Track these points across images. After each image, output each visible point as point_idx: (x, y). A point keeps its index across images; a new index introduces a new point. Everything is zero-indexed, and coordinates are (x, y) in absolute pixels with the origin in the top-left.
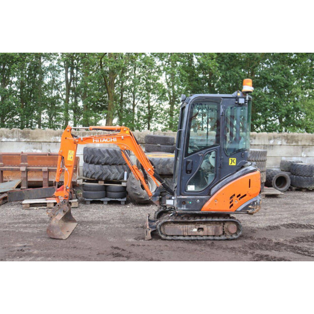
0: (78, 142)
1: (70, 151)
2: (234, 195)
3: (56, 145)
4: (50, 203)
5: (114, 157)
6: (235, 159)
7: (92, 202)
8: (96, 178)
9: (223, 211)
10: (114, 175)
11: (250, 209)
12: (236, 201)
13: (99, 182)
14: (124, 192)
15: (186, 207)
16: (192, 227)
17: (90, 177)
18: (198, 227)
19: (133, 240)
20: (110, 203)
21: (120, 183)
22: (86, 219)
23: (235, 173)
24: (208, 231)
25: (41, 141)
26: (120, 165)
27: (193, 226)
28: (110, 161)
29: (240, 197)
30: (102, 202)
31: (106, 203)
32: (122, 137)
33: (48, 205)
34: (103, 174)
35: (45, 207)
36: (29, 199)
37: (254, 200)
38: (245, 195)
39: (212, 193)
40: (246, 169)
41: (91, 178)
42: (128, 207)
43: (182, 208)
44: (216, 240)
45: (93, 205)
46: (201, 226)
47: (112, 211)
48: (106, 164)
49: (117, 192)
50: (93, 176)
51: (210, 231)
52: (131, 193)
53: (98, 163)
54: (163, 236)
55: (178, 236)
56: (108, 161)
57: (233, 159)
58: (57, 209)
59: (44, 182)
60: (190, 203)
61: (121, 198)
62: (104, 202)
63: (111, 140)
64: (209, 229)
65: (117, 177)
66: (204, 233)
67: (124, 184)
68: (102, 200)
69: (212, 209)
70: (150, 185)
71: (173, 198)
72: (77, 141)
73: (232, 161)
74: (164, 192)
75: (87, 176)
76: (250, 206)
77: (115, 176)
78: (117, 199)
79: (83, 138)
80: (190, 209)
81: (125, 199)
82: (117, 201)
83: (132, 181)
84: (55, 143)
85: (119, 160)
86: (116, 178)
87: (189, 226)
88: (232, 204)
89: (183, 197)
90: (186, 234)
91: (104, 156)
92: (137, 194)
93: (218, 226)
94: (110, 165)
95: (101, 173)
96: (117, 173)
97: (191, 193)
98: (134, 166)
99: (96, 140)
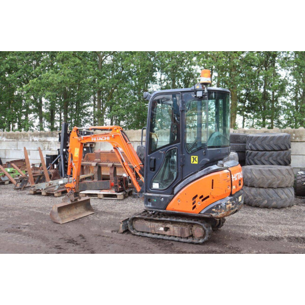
1: (76, 149)
2: (196, 196)
4: (101, 194)
6: (197, 157)
9: (185, 212)
11: (213, 212)
12: (199, 203)
15: (152, 205)
16: (159, 226)
18: (164, 226)
23: (197, 172)
24: (174, 231)
25: (133, 140)
27: (160, 224)
29: (203, 198)
32: (113, 135)
35: (97, 198)
36: (90, 189)
37: (218, 202)
38: (208, 197)
39: (175, 193)
40: (209, 168)
43: (149, 206)
44: (181, 242)
46: (168, 226)
51: (176, 232)
55: (148, 233)
57: (195, 157)
59: (111, 176)
60: (155, 200)
64: (174, 230)
66: (170, 233)
69: (175, 209)
73: (194, 159)
76: (214, 210)
79: (83, 137)
80: (155, 207)
87: (157, 224)
88: (194, 205)
89: (148, 194)
90: (153, 231)
93: (184, 227)
97: (156, 191)
98: (125, 162)
99: (94, 139)
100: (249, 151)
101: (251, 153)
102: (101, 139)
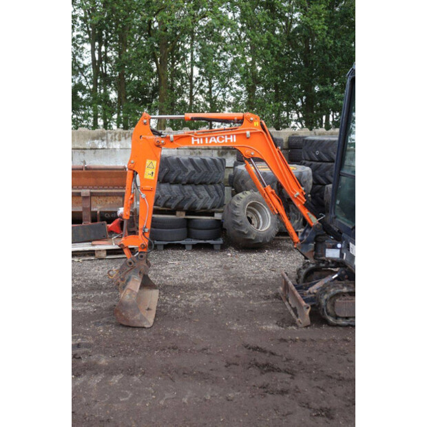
0: (163, 144)
3: (94, 153)
4: (100, 250)
5: (202, 171)
7: (166, 247)
8: (173, 208)
10: (202, 201)
13: (178, 213)
14: (219, 229)
17: (162, 205)
19: (277, 327)
20: (196, 247)
21: (212, 214)
22: (168, 281)
26: (211, 184)
28: (197, 178)
30: (183, 247)
31: (191, 247)
32: (248, 133)
33: (97, 254)
34: (184, 200)
35: (93, 258)
41: (164, 206)
42: (229, 254)
45: (170, 251)
47: (207, 264)
48: (189, 183)
49: (207, 229)
50: (168, 204)
52: (232, 231)
53: (176, 182)
54: (331, 319)
56: (193, 178)
58: (128, 269)
59: (84, 214)
61: (214, 239)
62: (186, 247)
63: (226, 139)
65: (207, 204)
67: (218, 216)
68: (183, 242)
70: (260, 216)
71: (339, 246)
72: (163, 142)
74: (323, 235)
75: (158, 203)
77: (204, 203)
78: (208, 241)
79: (174, 137)
81: (221, 241)
82: (208, 244)
83: (234, 211)
84: (93, 151)
85: (210, 176)
86: (205, 206)
91: (186, 170)
92: (243, 233)
94: (196, 185)
95: (181, 197)
96: (207, 198)
98: (268, 187)
99: (198, 140)
100: (314, 163)
101: (320, 165)
102: (215, 140)
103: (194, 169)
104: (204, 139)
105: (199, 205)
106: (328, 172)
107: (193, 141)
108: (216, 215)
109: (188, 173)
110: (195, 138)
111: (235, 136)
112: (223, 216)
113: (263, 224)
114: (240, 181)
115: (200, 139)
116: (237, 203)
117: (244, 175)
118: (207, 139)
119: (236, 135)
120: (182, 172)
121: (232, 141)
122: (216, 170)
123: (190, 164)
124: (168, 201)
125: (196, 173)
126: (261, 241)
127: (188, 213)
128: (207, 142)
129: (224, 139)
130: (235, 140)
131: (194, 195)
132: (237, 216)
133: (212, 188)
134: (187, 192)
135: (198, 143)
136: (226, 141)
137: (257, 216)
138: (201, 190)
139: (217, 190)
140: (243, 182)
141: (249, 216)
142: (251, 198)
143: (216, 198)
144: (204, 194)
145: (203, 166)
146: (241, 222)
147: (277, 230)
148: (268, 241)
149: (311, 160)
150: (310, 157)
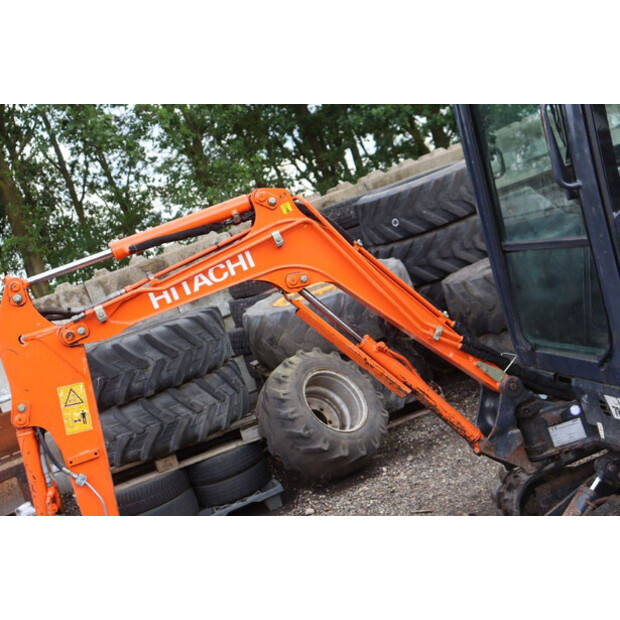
5: (181, 353)
8: (145, 457)
10: (204, 417)
13: (160, 464)
14: (263, 461)
21: (235, 435)
26: (210, 371)
28: (174, 372)
32: (276, 234)
34: (165, 431)
42: (309, 510)
48: (161, 390)
49: (238, 473)
50: (131, 453)
52: (293, 456)
53: (131, 398)
56: (165, 375)
61: (262, 487)
63: (231, 267)
65: (216, 419)
67: (250, 435)
70: (338, 399)
71: (575, 410)
72: (81, 330)
74: (528, 400)
77: (210, 420)
78: (250, 500)
81: (277, 488)
85: (201, 356)
86: (214, 424)
91: (143, 365)
92: (321, 451)
94: (177, 387)
95: (154, 428)
96: (213, 406)
98: (366, 340)
99: (166, 295)
100: (396, 246)
101: (411, 245)
102: (206, 281)
103: (160, 356)
104: (178, 286)
105: (202, 428)
106: (433, 254)
107: (154, 300)
108: (244, 434)
109: (151, 368)
110: (158, 293)
111: (248, 254)
112: (260, 432)
113: (351, 414)
114: (264, 341)
115: (168, 290)
116: (281, 391)
117: (269, 324)
118: (185, 286)
119: (248, 249)
120: (137, 371)
121: (245, 268)
122: (209, 338)
123: (148, 347)
124: (128, 445)
125: (169, 361)
126: (364, 453)
127: (182, 455)
128: (188, 291)
129: (226, 269)
130: (252, 264)
131: (182, 410)
132: (293, 420)
133: (213, 379)
134: (164, 411)
135: (169, 301)
136: (233, 273)
137: (333, 403)
138: (194, 394)
139: (226, 380)
140: (272, 341)
141: (316, 408)
142: (306, 369)
143: (232, 397)
144: (202, 399)
145: (178, 341)
146: (306, 428)
147: (387, 415)
148: (377, 446)
149: (389, 242)
150: (382, 235)
